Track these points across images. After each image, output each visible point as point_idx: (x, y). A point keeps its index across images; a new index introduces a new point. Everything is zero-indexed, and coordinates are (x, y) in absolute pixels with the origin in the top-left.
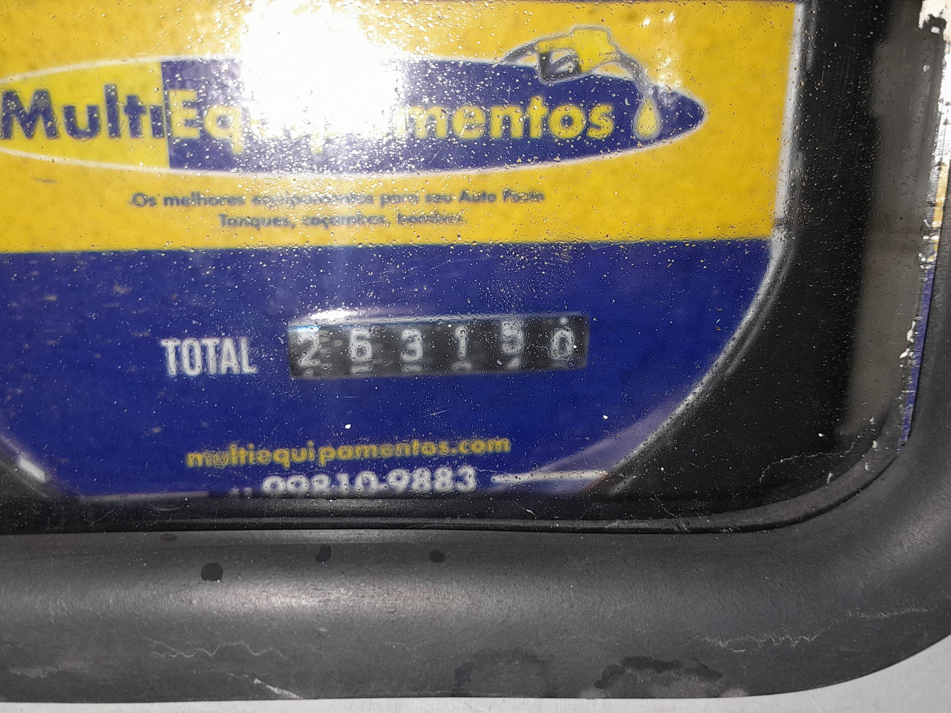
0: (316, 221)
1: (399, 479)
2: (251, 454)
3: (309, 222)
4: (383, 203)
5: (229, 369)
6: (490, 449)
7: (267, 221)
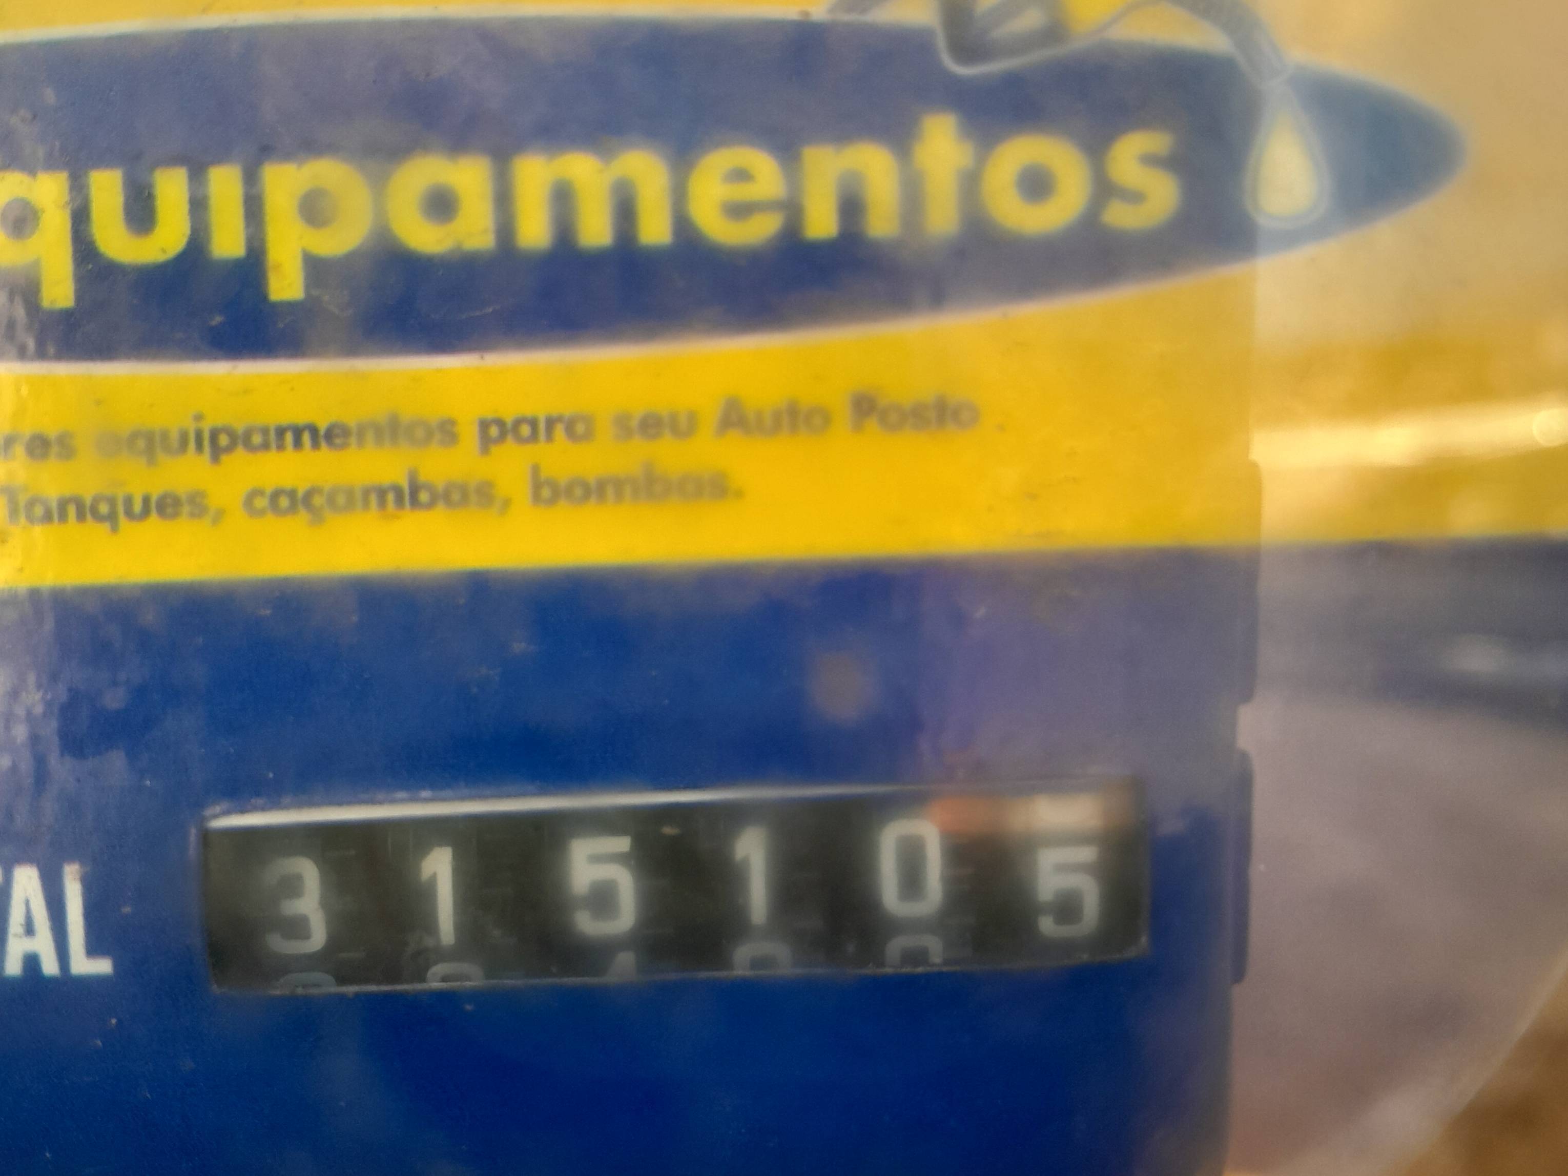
0: (284, 502)
3: (261, 503)
4: (486, 442)
5: (32, 962)
7: (138, 507)
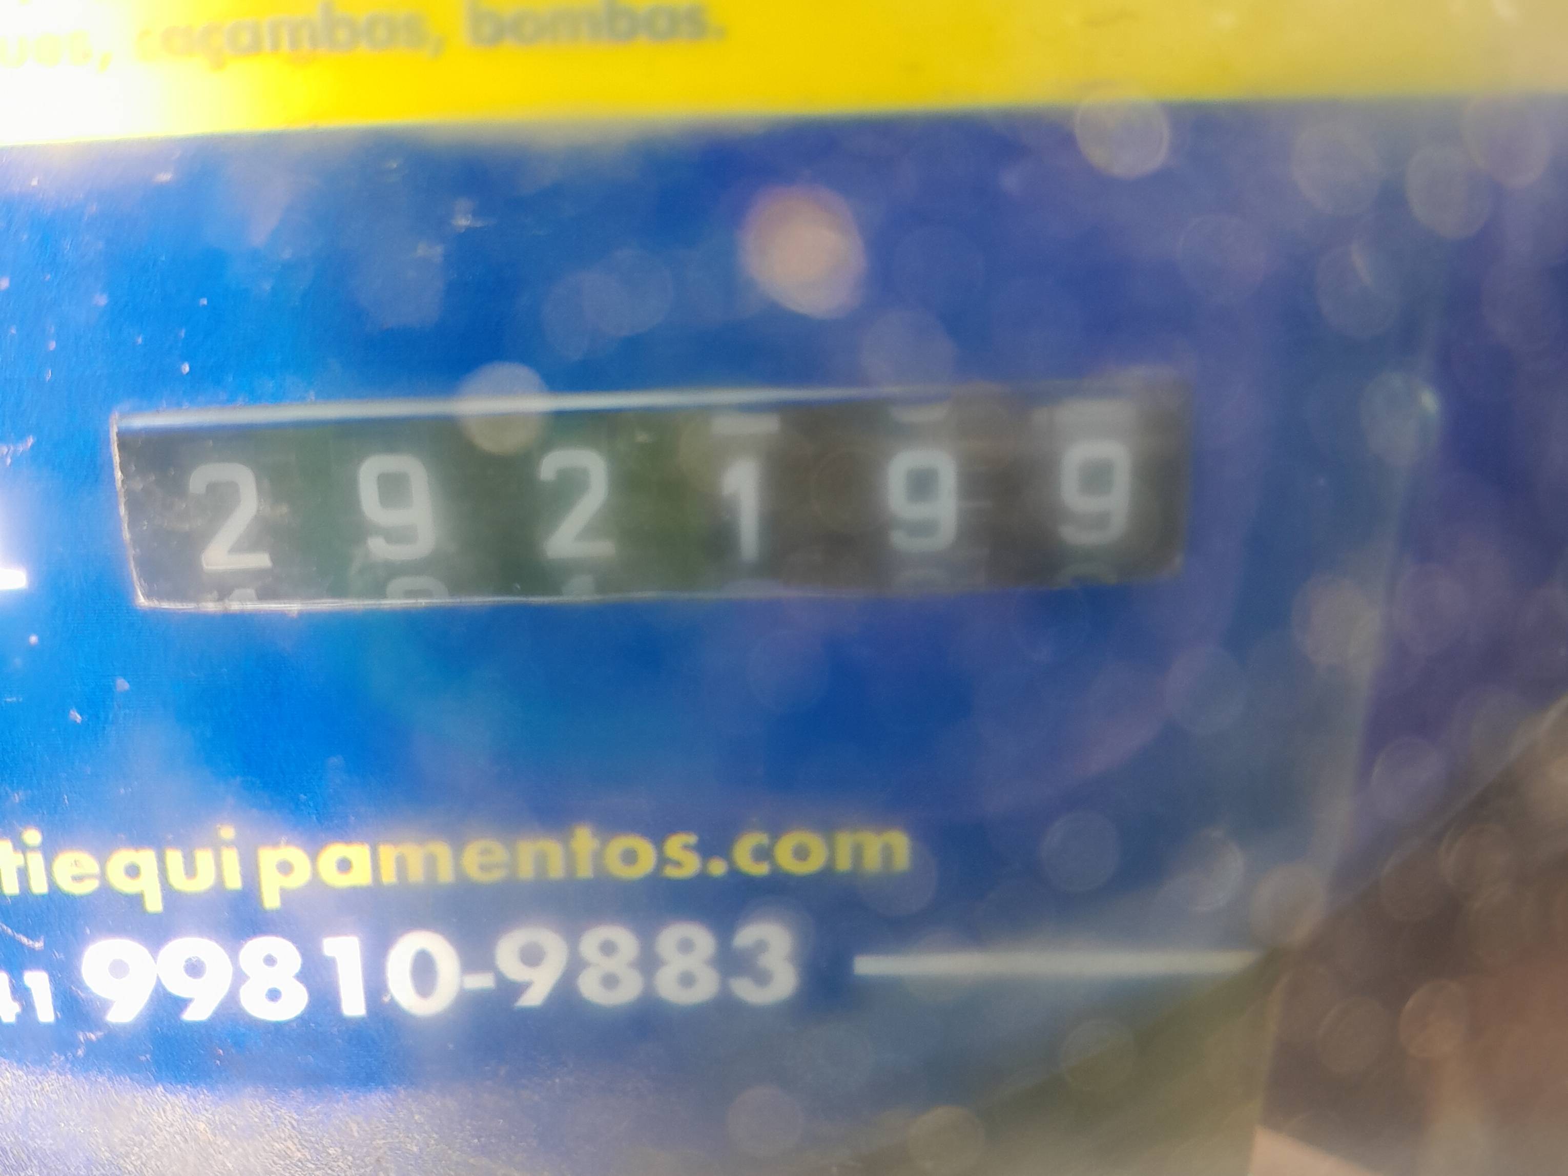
0: (178, 42)
1: (532, 956)
2: (36, 861)
3: (153, 43)
6: (844, 863)
